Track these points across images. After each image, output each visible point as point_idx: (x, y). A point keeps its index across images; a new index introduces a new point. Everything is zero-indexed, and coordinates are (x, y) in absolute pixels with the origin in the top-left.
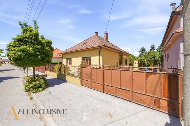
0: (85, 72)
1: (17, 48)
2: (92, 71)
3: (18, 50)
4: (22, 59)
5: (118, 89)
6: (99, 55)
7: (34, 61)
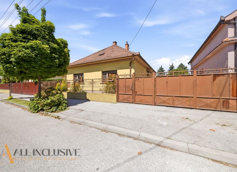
0: (124, 84)
1: (23, 44)
2: (136, 82)
3: (24, 47)
4: (31, 61)
5: (177, 97)
6: (131, 67)
7: (48, 66)
